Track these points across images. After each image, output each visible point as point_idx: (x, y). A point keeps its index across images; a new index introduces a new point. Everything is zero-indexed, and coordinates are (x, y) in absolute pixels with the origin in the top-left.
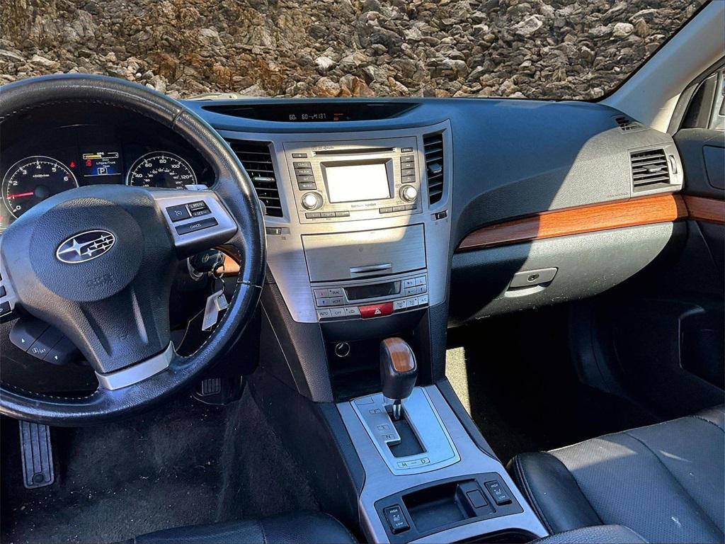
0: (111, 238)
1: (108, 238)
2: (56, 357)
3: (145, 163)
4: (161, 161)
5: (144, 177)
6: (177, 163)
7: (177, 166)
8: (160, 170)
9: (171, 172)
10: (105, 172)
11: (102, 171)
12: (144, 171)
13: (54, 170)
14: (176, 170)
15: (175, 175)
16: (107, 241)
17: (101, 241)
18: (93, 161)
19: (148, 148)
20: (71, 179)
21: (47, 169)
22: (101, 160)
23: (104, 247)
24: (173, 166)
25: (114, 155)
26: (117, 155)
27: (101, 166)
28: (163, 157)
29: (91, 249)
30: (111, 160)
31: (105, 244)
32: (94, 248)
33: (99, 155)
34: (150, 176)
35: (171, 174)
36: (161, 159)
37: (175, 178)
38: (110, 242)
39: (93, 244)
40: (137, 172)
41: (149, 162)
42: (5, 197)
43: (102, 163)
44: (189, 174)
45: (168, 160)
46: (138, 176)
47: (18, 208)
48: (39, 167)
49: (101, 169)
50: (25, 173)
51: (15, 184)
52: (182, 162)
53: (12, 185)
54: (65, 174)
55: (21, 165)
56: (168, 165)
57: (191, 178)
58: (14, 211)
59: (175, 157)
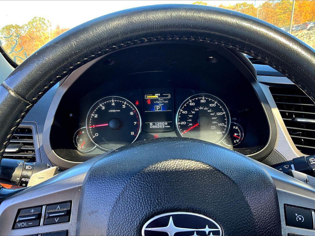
3: (190, 102)
4: (202, 101)
5: (188, 114)
6: (213, 103)
7: (213, 105)
8: (201, 108)
9: (208, 110)
10: (160, 109)
11: (158, 108)
13: (124, 106)
14: (212, 108)
15: (212, 112)
18: (152, 100)
19: (193, 91)
20: (136, 114)
21: (118, 106)
22: (157, 100)
24: (210, 105)
25: (167, 96)
26: (170, 96)
27: (158, 104)
28: (203, 98)
30: (165, 100)
33: (156, 96)
34: (193, 112)
35: (209, 111)
36: (202, 99)
37: (212, 114)
40: (184, 110)
41: (193, 102)
42: (88, 126)
43: (158, 102)
44: (223, 112)
45: (207, 100)
46: (184, 112)
47: (97, 135)
48: (113, 104)
49: (157, 106)
50: (103, 108)
51: (96, 116)
52: (219, 102)
53: (93, 117)
54: (131, 110)
55: (101, 102)
56: (207, 104)
57: (224, 115)
58: (94, 137)
59: (212, 98)
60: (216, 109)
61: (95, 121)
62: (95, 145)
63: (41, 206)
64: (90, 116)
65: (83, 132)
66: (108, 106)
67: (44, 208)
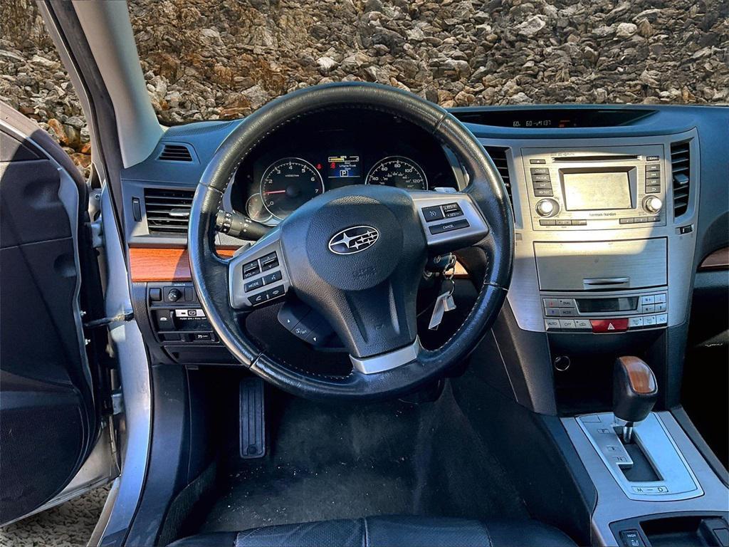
0: (376, 233)
1: (373, 234)
3: (381, 167)
4: (396, 166)
5: (379, 180)
6: (410, 168)
7: (410, 171)
8: (395, 174)
9: (404, 176)
10: (346, 174)
11: (344, 173)
12: (380, 174)
13: (303, 170)
14: (408, 174)
15: (408, 179)
16: (372, 237)
17: (367, 236)
18: (337, 164)
19: (386, 152)
20: (318, 180)
21: (297, 169)
22: (343, 163)
23: (369, 242)
24: (406, 171)
25: (355, 159)
26: (358, 159)
27: (344, 169)
28: (398, 162)
30: (352, 163)
31: (370, 239)
33: (342, 159)
34: (385, 179)
35: (404, 178)
36: (396, 163)
37: (407, 181)
38: (375, 238)
40: (374, 176)
41: (385, 166)
42: (262, 193)
43: (344, 166)
44: (420, 179)
45: (402, 165)
46: (374, 179)
47: (272, 203)
48: (291, 168)
49: (343, 171)
50: (279, 172)
51: (271, 182)
52: (416, 167)
53: (267, 182)
54: (312, 175)
55: (276, 165)
56: (402, 170)
57: (421, 182)
58: (268, 206)
59: (409, 162)
60: (413, 176)
61: (269, 187)
62: (270, 215)
63: (256, 260)
64: (264, 181)
66: (285, 170)
67: (259, 260)
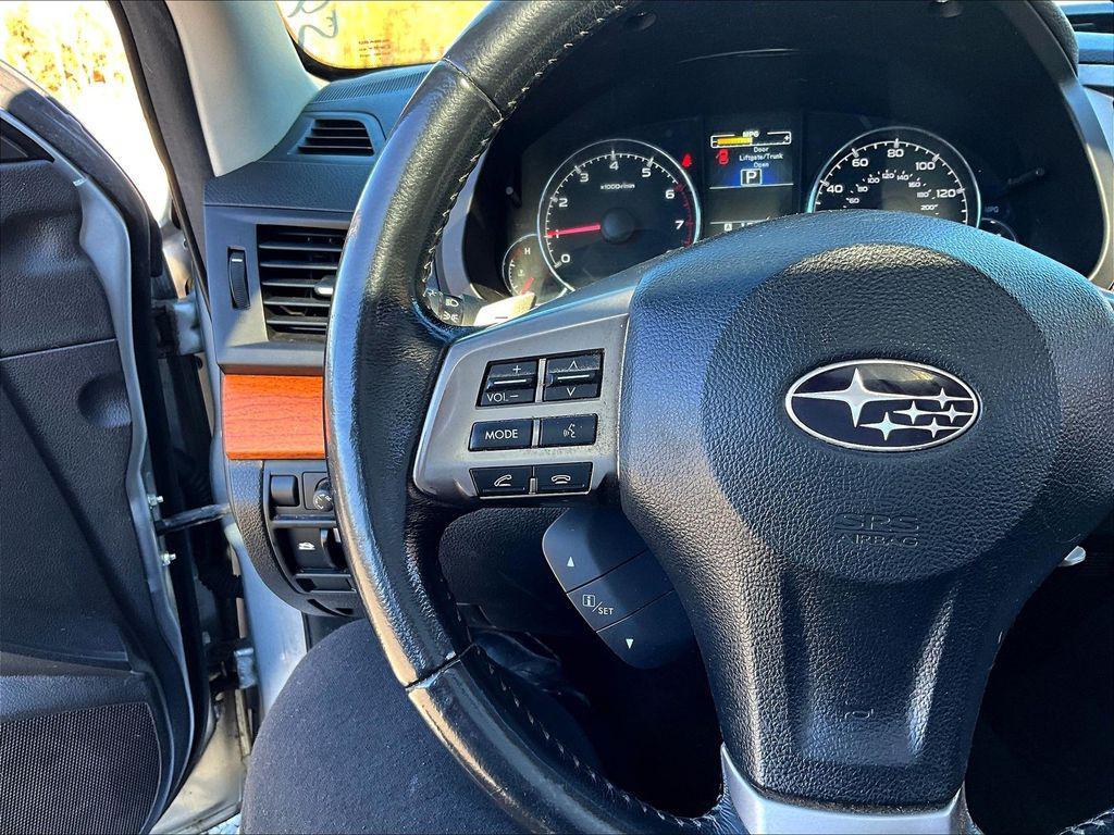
0: (967, 407)
1: (959, 406)
2: (630, 642)
3: (852, 158)
4: (891, 154)
5: (846, 193)
6: (929, 158)
7: (928, 166)
8: (887, 176)
9: (911, 180)
10: (756, 180)
11: (750, 177)
12: (848, 176)
13: (646, 173)
14: (924, 175)
15: (922, 189)
16: (952, 414)
17: (935, 406)
18: (734, 153)
19: (864, 120)
20: (683, 193)
21: (630, 170)
22: (749, 150)
23: (934, 427)
24: (919, 166)
25: (781, 137)
26: (789, 138)
27: (750, 164)
28: (897, 143)
29: (895, 419)
30: (773, 150)
31: (943, 420)
32: (906, 420)
33: (747, 138)
34: (862, 189)
35: (911, 185)
36: (891, 146)
37: (921, 195)
38: (960, 421)
39: (907, 404)
40: (832, 181)
41: (862, 155)
42: (543, 233)
43: (752, 158)
44: (957, 187)
45: (909, 150)
46: (832, 189)
47: (566, 258)
48: (614, 166)
49: (749, 171)
50: (585, 178)
51: (564, 203)
52: (947, 154)
53: (556, 205)
54: (668, 184)
55: (578, 161)
56: (906, 163)
57: (960, 196)
58: (557, 265)
59: (926, 142)
60: (937, 179)
61: (560, 218)
62: (560, 288)
64: (547, 201)
65: (527, 251)
66: (600, 172)
